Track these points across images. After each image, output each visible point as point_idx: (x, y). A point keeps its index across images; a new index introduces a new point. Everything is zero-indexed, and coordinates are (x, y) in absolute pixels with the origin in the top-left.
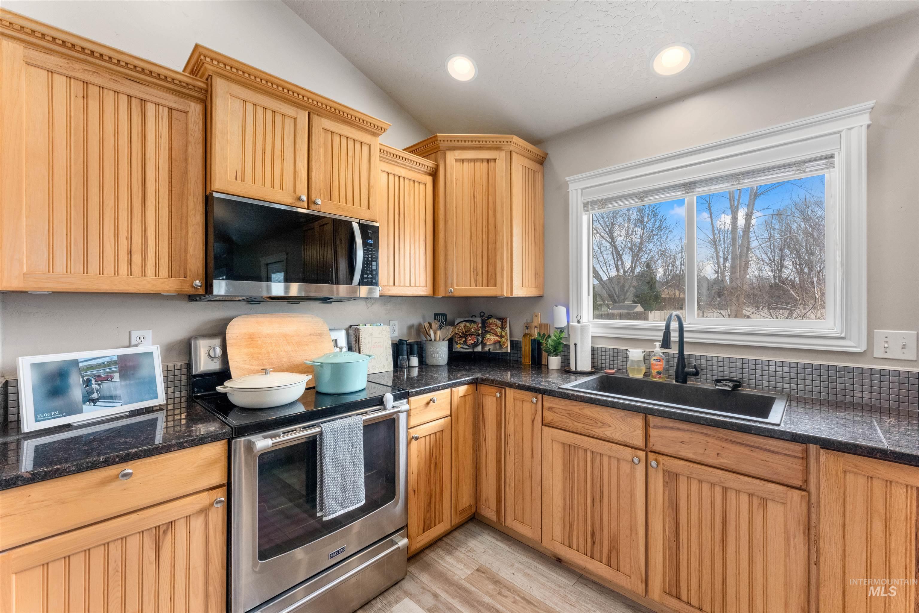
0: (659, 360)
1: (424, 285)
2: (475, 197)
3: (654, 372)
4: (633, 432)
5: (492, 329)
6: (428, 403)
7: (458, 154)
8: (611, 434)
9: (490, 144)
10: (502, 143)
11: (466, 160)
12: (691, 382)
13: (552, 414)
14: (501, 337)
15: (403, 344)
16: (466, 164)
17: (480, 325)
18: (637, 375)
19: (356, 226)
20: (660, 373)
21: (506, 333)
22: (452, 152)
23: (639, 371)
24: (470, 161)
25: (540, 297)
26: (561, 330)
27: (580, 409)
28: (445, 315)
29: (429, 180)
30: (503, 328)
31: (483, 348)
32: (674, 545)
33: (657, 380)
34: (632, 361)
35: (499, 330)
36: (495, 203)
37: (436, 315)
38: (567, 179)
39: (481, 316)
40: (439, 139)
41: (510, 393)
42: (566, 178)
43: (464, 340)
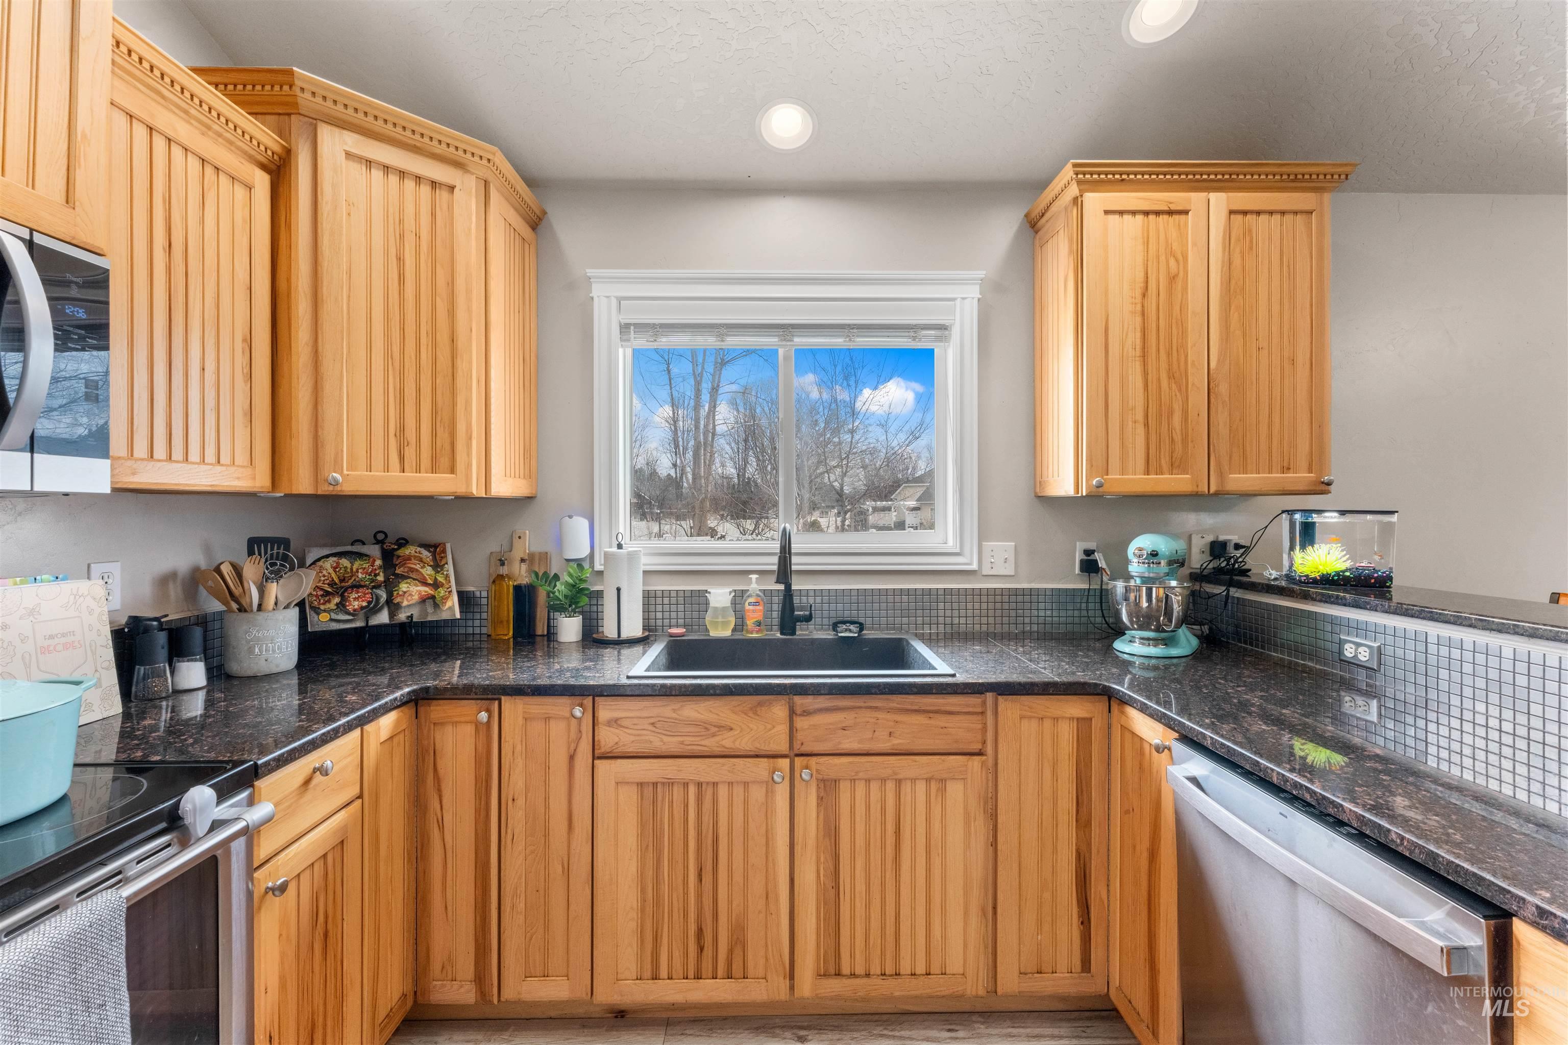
0: (756, 604)
1: (246, 462)
2: (400, 260)
3: (750, 623)
4: (770, 730)
5: (412, 570)
6: (307, 782)
7: (351, 141)
8: (734, 742)
9: (441, 149)
10: (469, 156)
11: (378, 164)
12: (803, 632)
13: (617, 731)
14: (436, 585)
16: (377, 174)
17: (378, 562)
18: (721, 631)
20: (759, 624)
21: (447, 577)
22: (337, 131)
23: (725, 624)
25: (530, 499)
26: (579, 563)
27: (674, 710)
28: (284, 543)
29: (262, 181)
30: (438, 566)
31: (392, 615)
32: (832, 893)
33: (755, 635)
34: (716, 608)
35: (428, 572)
36: (451, 284)
37: (254, 545)
38: (590, 272)
39: (378, 542)
40: (298, 83)
41: (513, 707)
42: (587, 270)
43: (337, 600)
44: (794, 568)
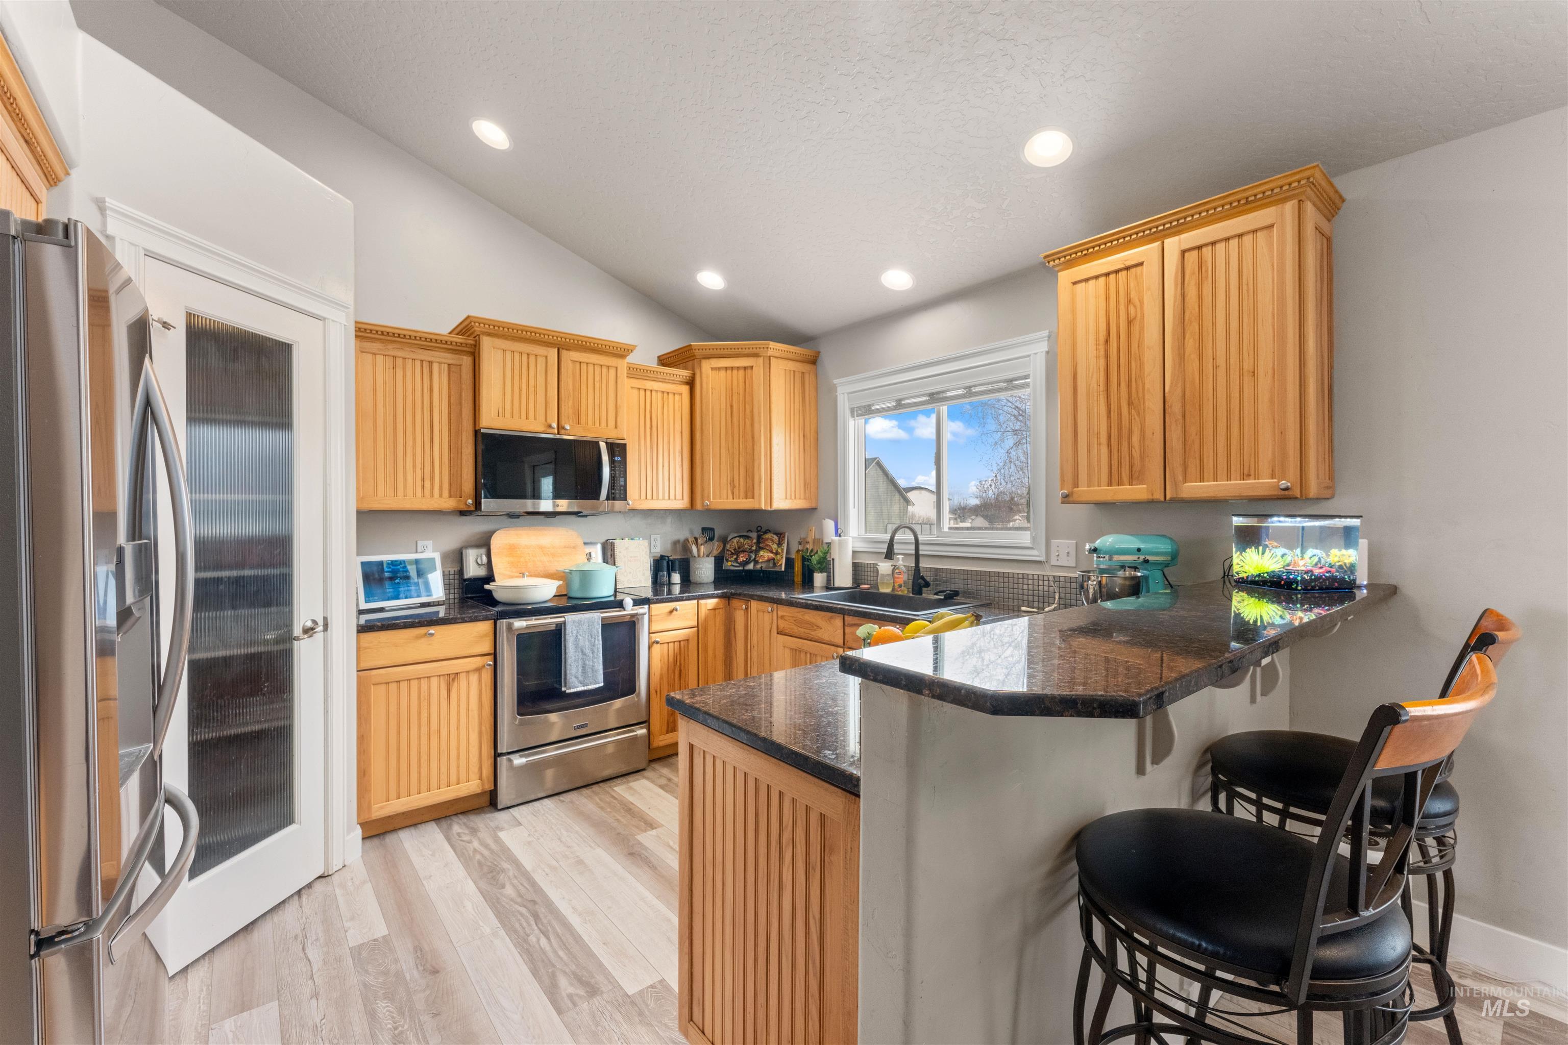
0: (903, 574)
1: (681, 498)
2: (732, 406)
3: (897, 585)
4: (836, 632)
5: (767, 545)
6: (671, 612)
7: (716, 363)
9: (747, 351)
10: (758, 349)
11: (723, 368)
12: (926, 594)
13: (784, 622)
14: (777, 553)
15: (665, 559)
16: (722, 372)
17: (755, 541)
18: (885, 590)
19: (603, 445)
20: (902, 586)
21: (782, 550)
22: (707, 360)
23: (887, 584)
24: (726, 369)
25: (813, 510)
26: (829, 545)
28: (712, 530)
29: (685, 389)
30: (780, 544)
31: (754, 566)
33: (899, 592)
34: (883, 575)
35: (775, 546)
36: (752, 412)
37: (704, 530)
38: (835, 381)
39: (758, 531)
40: (693, 348)
41: (754, 604)
43: (735, 557)
44: (896, 551)
